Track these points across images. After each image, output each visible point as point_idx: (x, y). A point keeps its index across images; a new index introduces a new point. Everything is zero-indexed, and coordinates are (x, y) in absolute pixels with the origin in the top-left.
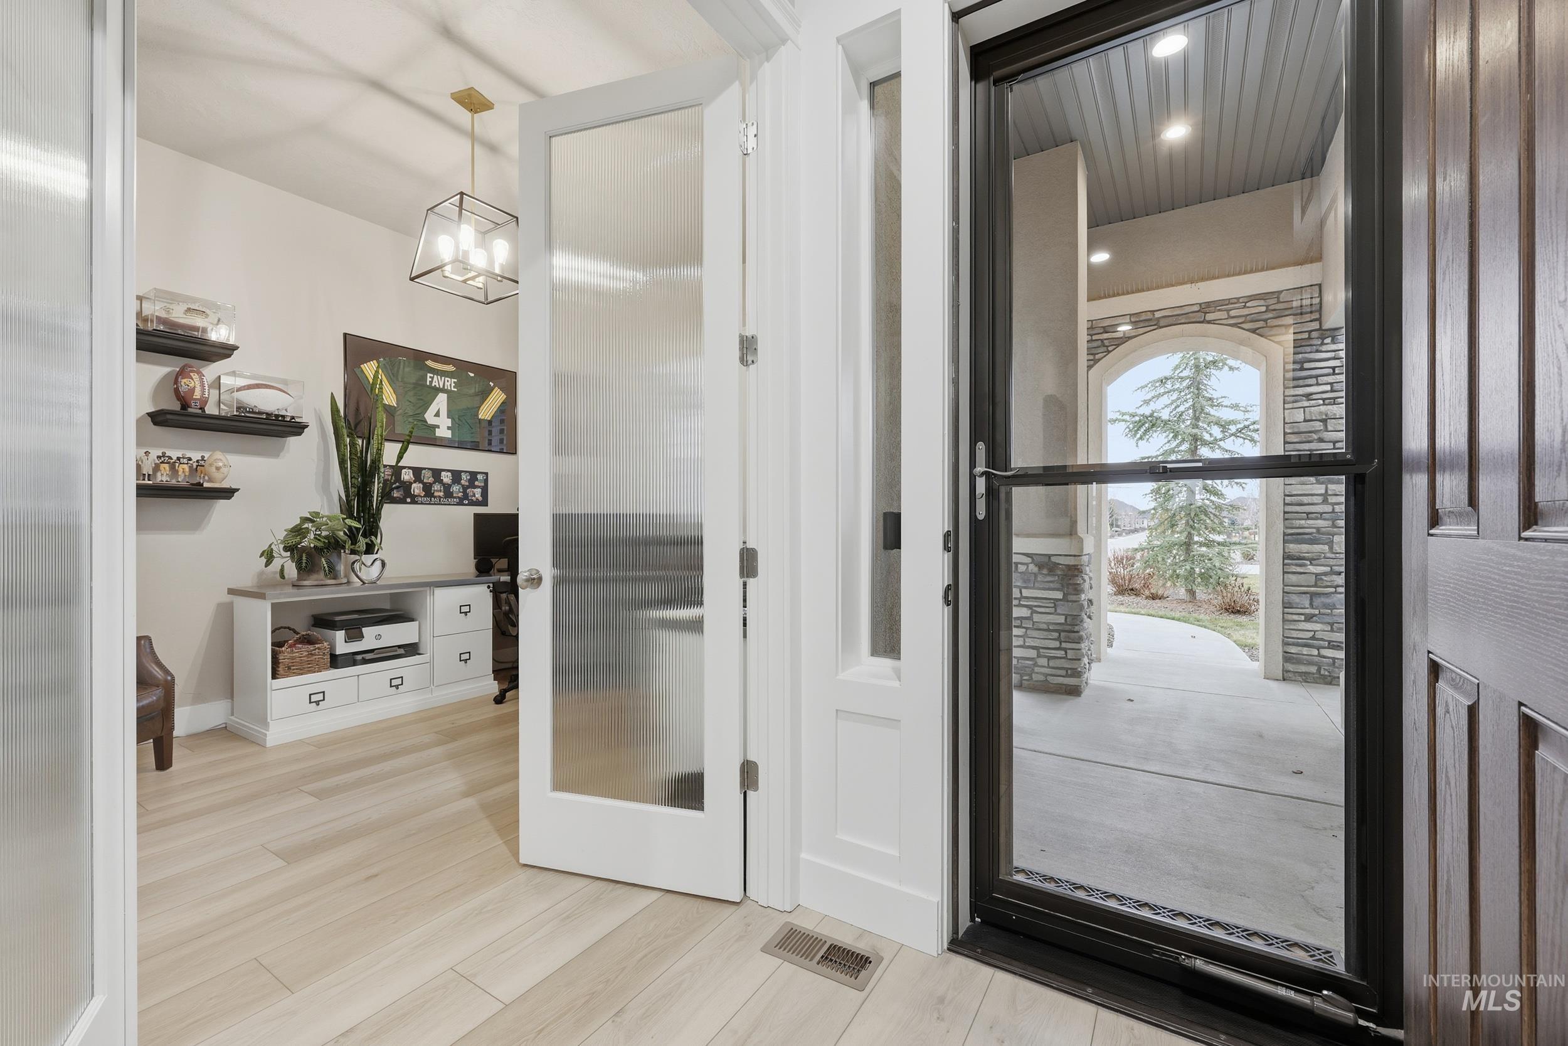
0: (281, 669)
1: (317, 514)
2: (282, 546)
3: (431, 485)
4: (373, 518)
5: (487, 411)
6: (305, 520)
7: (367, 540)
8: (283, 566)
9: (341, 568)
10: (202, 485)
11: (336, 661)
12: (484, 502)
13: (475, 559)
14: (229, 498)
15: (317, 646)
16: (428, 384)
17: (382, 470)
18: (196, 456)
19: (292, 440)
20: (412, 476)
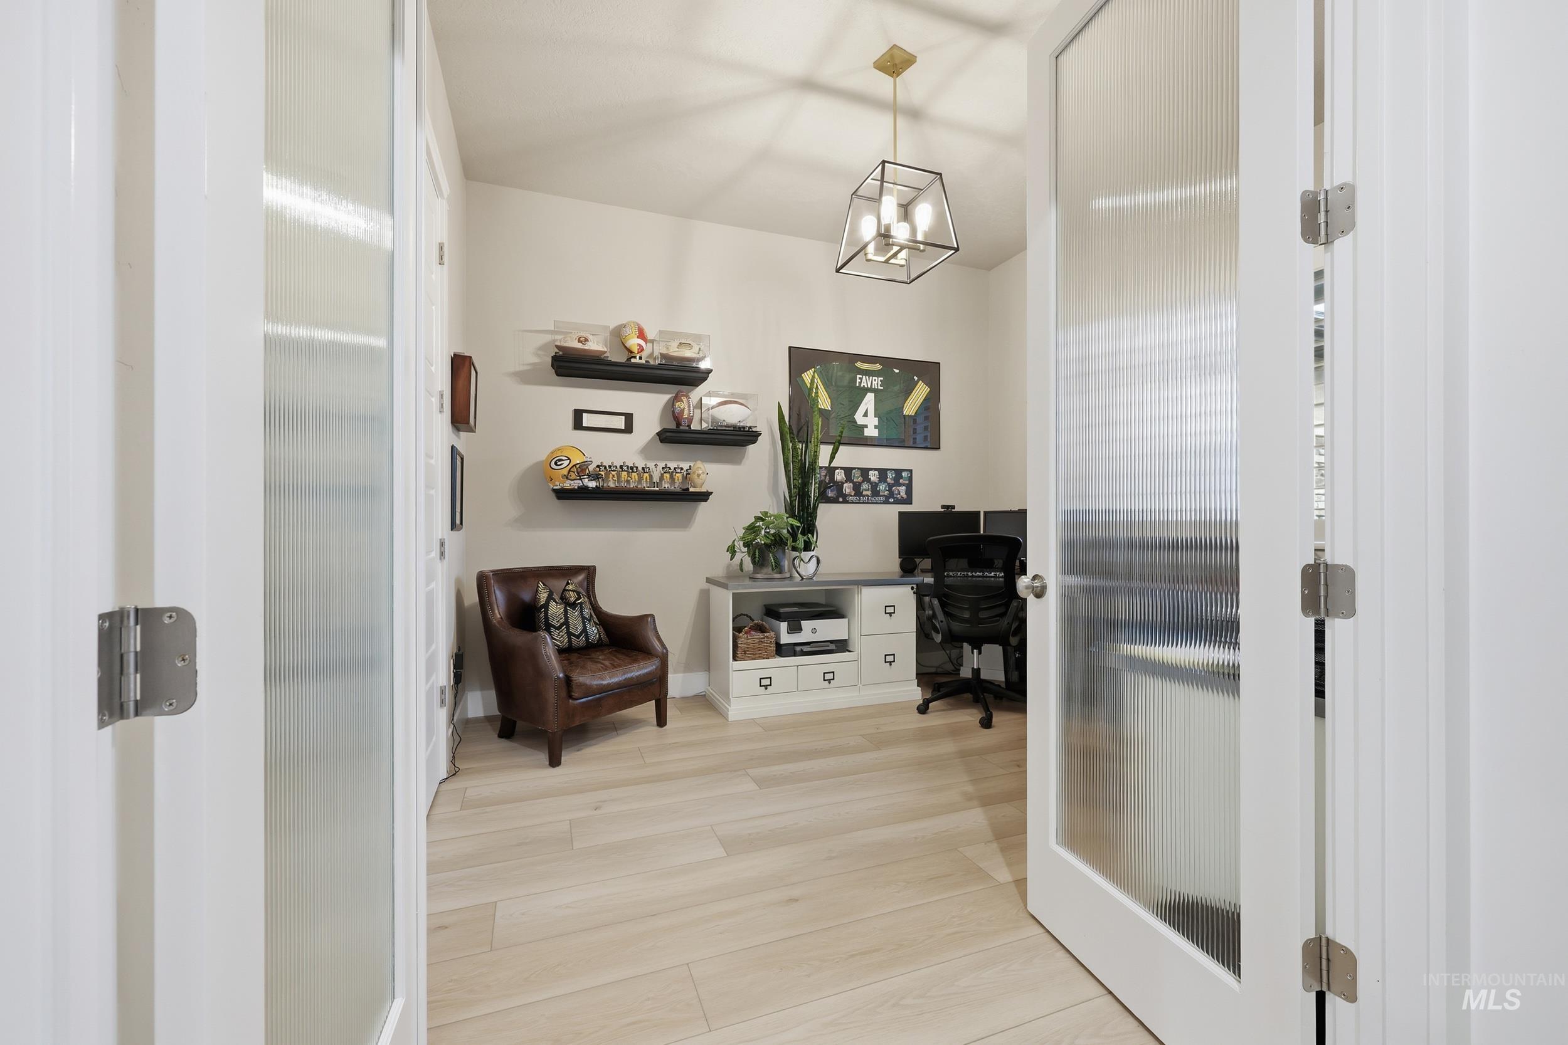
0: (740, 653)
1: (766, 513)
2: (742, 543)
3: (860, 484)
4: (811, 517)
5: (911, 407)
6: (758, 519)
7: (805, 538)
8: (742, 560)
9: (786, 564)
10: (688, 489)
11: (781, 650)
12: (908, 501)
13: (899, 558)
14: (706, 500)
15: (765, 634)
16: (857, 385)
17: (818, 471)
18: (685, 466)
19: (751, 448)
20: (844, 476)
